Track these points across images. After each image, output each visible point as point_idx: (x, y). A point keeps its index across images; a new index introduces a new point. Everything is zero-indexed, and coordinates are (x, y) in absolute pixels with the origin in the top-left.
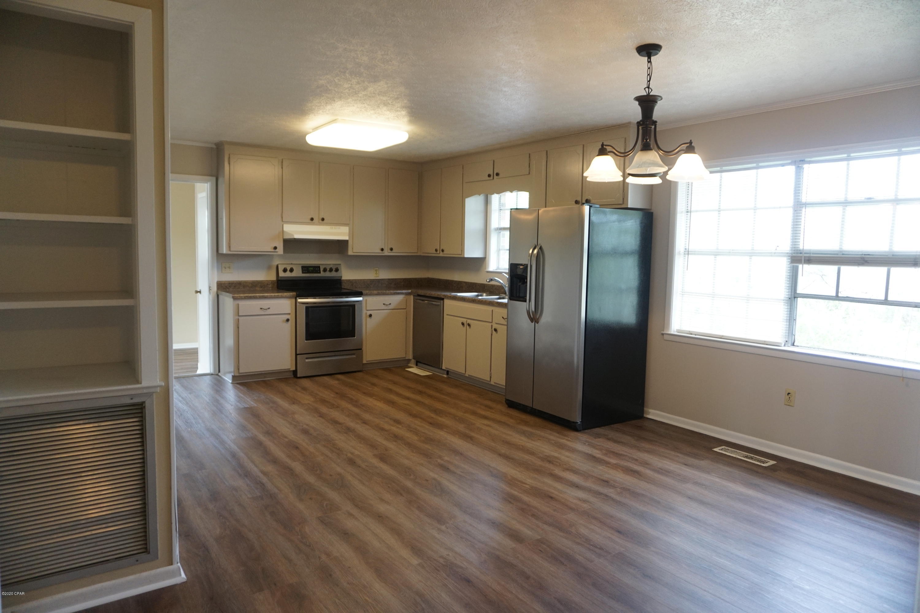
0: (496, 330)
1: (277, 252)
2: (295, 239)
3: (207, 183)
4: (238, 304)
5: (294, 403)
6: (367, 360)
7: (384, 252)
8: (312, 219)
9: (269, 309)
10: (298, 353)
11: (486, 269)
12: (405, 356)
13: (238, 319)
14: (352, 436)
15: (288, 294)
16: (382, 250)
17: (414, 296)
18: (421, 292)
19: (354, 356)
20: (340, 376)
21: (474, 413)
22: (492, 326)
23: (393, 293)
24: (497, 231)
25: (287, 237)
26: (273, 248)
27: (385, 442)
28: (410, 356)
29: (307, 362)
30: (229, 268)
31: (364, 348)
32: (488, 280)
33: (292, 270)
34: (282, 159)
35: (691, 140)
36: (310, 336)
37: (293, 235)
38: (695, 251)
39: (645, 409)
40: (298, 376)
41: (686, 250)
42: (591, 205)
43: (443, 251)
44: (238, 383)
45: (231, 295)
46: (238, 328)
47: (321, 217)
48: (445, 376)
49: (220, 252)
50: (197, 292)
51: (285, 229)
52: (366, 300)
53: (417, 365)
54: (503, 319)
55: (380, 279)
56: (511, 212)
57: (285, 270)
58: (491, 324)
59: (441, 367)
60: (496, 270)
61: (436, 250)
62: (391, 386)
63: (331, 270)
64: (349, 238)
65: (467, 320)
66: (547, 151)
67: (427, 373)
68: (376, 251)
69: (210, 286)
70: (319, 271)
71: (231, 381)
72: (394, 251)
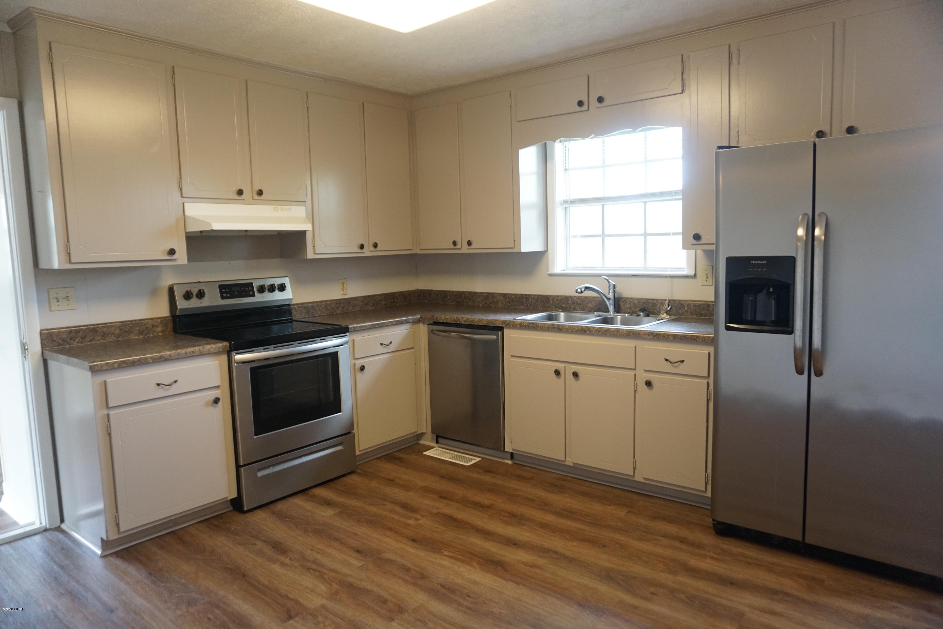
0: (649, 384)
1: (175, 260)
2: (213, 230)
4: (105, 383)
6: (360, 449)
7: (364, 250)
8: (240, 192)
9: (176, 383)
10: (241, 463)
11: (548, 271)
12: (417, 429)
13: (108, 415)
15: (214, 346)
17: (428, 325)
18: (443, 316)
19: (340, 447)
20: (318, 491)
23: (394, 323)
24: (567, 206)
25: (193, 228)
26: (166, 252)
28: (426, 429)
29: (262, 478)
30: (67, 298)
31: (355, 431)
32: (579, 290)
33: (201, 295)
36: (262, 424)
37: (210, 225)
40: (245, 509)
43: (469, 243)
44: (117, 554)
45: (86, 364)
46: (110, 434)
47: (256, 188)
48: (510, 462)
49: (43, 265)
51: (187, 213)
52: (353, 340)
53: (437, 442)
54: (666, 362)
55: (351, 298)
57: (188, 296)
58: (632, 373)
59: (503, 449)
61: (455, 243)
63: (272, 289)
64: (308, 226)
65: (567, 365)
66: (730, 46)
67: (472, 459)
68: (352, 250)
69: (24, 341)
70: (251, 293)
71: (101, 550)
72: (379, 248)
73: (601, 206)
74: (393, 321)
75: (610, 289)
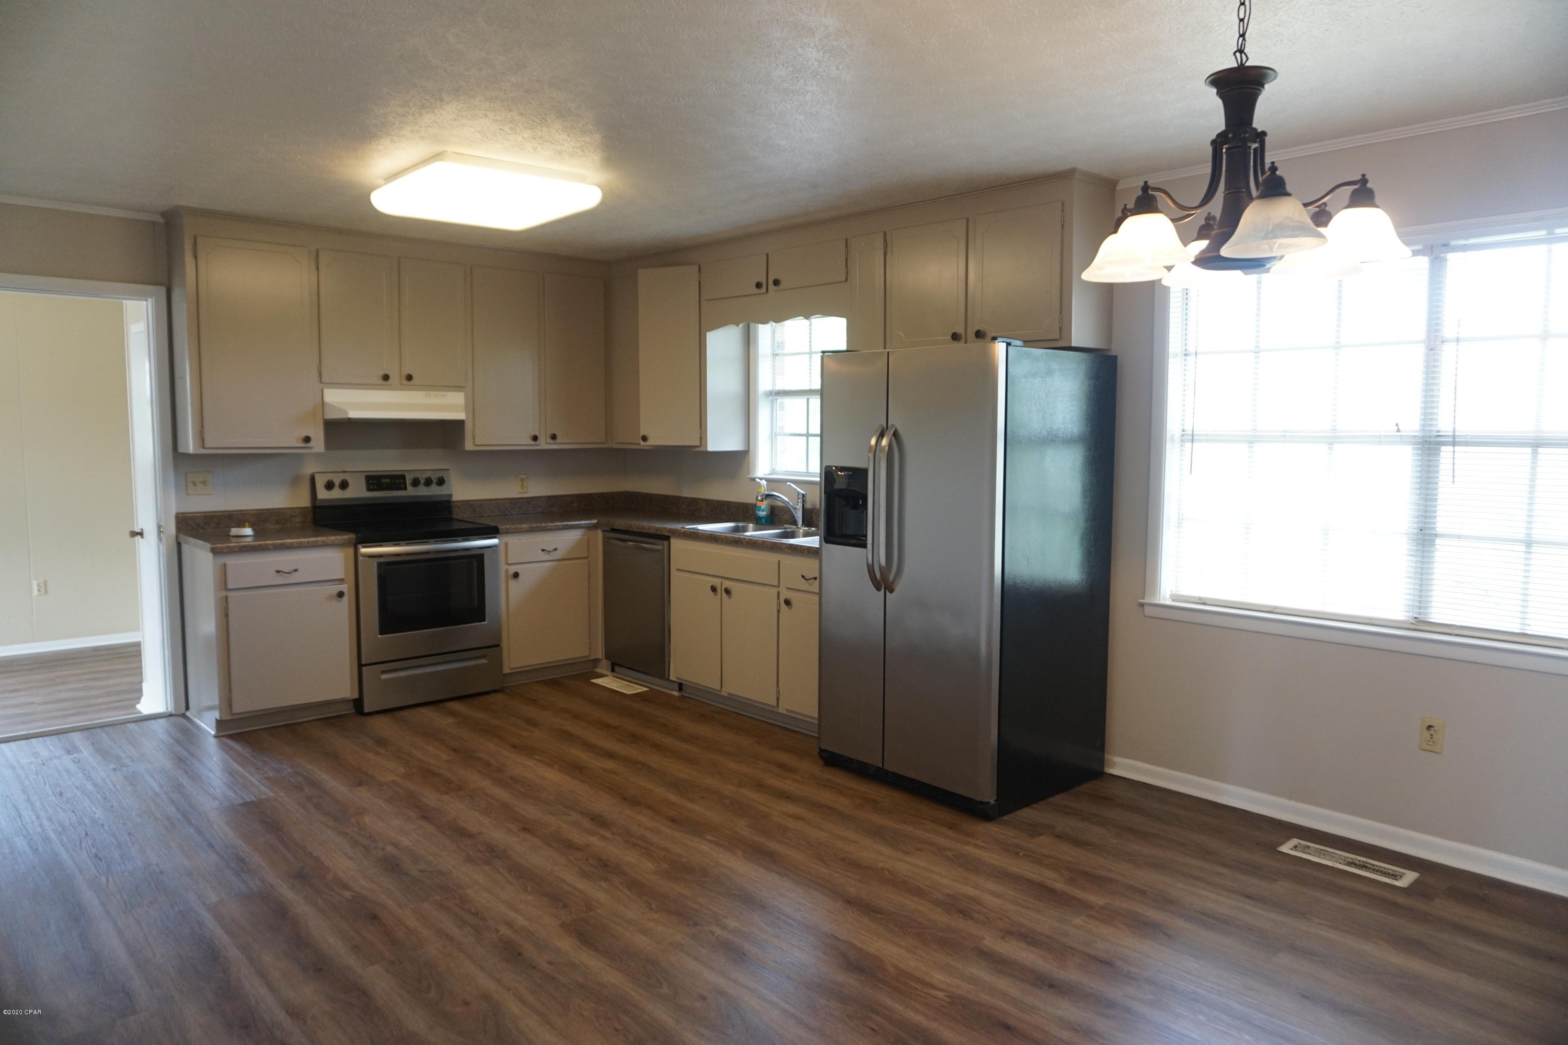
0: (787, 602)
1: (310, 448)
2: (349, 419)
3: (146, 300)
4: (225, 565)
5: (360, 784)
6: (511, 667)
7: (537, 443)
9: (297, 572)
10: (363, 662)
11: (749, 474)
12: (587, 654)
13: (227, 598)
14: (501, 870)
15: (338, 537)
16: (535, 438)
17: (603, 531)
18: (621, 522)
19: (484, 661)
20: (456, 706)
21: (760, 786)
22: (779, 593)
23: (561, 527)
24: (771, 398)
25: (331, 415)
26: (301, 440)
27: (582, 885)
28: (600, 653)
29: (386, 680)
30: (204, 483)
31: (504, 645)
32: (759, 498)
33: (344, 485)
34: (317, 251)
35: (1364, 175)
36: (388, 623)
37: (346, 412)
38: (1207, 435)
39: (1106, 756)
40: (366, 710)
41: (1184, 433)
42: (1008, 341)
44: (230, 737)
45: (208, 545)
46: (227, 616)
47: (406, 371)
48: (676, 694)
49: (181, 450)
50: (134, 534)
51: (327, 399)
52: (506, 544)
53: (613, 670)
54: (803, 579)
55: (532, 498)
56: (822, 358)
57: (329, 486)
58: (775, 590)
59: (667, 677)
60: (769, 475)
62: (570, 726)
63: (428, 482)
64: (467, 416)
65: (723, 580)
66: (885, 233)
67: (638, 689)
68: (522, 441)
69: (160, 524)
70: (402, 486)
71: (215, 731)
72: (559, 440)
73: (806, 400)
74: (560, 525)
75: (799, 498)
